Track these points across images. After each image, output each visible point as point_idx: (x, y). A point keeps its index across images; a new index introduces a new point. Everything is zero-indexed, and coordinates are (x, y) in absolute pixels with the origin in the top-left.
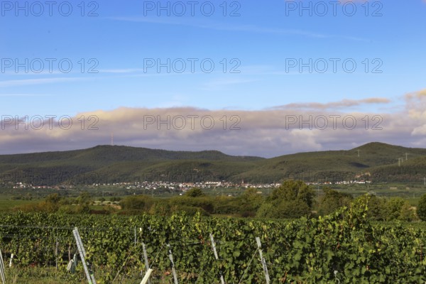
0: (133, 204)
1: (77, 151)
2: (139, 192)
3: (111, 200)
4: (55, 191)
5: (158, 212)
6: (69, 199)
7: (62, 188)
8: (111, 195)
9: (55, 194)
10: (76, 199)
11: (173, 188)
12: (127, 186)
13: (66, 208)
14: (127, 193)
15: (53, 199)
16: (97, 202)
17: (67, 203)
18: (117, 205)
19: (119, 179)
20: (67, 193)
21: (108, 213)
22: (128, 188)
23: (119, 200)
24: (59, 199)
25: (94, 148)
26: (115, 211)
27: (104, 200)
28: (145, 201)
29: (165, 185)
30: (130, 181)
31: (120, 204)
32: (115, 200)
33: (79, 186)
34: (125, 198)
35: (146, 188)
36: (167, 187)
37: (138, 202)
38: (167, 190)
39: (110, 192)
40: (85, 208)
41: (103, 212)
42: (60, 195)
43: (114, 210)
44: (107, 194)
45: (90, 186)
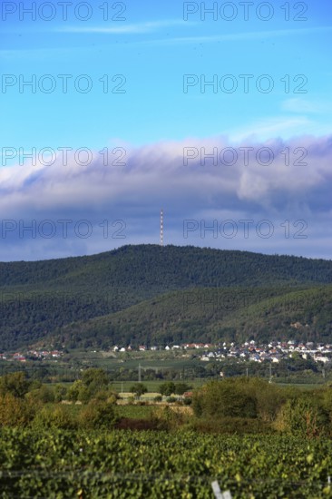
0: (226, 403)
1: (70, 260)
2: (234, 370)
3: (162, 390)
4: (16, 366)
5: (297, 426)
6: (53, 388)
7: (34, 358)
8: (160, 376)
9: (16, 375)
10: (72, 387)
11: (324, 360)
12: (203, 353)
13: (55, 414)
14: (202, 372)
15: (12, 387)
16: (126, 396)
17: (48, 398)
18: (180, 404)
19: (181, 334)
20: (45, 372)
21: (166, 427)
22: (205, 359)
23: (182, 390)
24: (26, 387)
25: (114, 253)
26: (181, 422)
27: (145, 391)
28: (258, 396)
29: (304, 351)
30: (209, 341)
31: (188, 403)
32: (172, 389)
33: (77, 353)
34: (201, 387)
35: (253, 358)
36: (309, 356)
37: (239, 397)
38: (311, 365)
39: (156, 369)
40: (103, 412)
41: (151, 425)
42: (27, 376)
43: (180, 418)
44: (150, 375)
45: (105, 354)
